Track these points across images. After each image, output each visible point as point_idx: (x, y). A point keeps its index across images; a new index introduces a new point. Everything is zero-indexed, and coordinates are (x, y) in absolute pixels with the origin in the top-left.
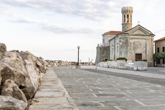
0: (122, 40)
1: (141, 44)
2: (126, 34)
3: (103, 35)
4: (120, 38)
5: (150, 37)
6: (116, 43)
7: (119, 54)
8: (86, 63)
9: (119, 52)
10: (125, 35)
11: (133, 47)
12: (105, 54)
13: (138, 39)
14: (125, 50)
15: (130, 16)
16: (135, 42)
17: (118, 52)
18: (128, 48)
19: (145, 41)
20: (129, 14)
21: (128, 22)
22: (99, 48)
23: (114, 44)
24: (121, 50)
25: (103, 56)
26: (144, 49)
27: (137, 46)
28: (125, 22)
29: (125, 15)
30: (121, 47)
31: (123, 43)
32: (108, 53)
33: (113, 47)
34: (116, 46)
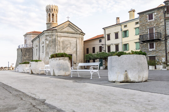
0: (48, 38)
1: (71, 44)
2: (54, 31)
3: (25, 36)
4: (46, 36)
5: (81, 35)
6: (41, 42)
7: (45, 56)
8: (5, 68)
9: (45, 53)
10: (52, 32)
11: (62, 47)
12: (27, 56)
13: (68, 38)
14: (53, 50)
15: (55, 15)
16: (64, 41)
17: (43, 52)
18: (57, 48)
19: (76, 40)
20: (54, 13)
21: (53, 21)
22: (20, 50)
23: (38, 44)
24: (48, 50)
25: (25, 58)
26: (75, 49)
27: (67, 45)
28: (50, 21)
29: (50, 13)
30: (48, 46)
31: (50, 41)
32: (31, 56)
33: (37, 48)
34: (41, 46)
